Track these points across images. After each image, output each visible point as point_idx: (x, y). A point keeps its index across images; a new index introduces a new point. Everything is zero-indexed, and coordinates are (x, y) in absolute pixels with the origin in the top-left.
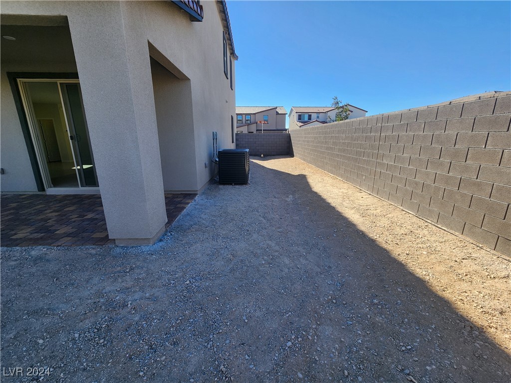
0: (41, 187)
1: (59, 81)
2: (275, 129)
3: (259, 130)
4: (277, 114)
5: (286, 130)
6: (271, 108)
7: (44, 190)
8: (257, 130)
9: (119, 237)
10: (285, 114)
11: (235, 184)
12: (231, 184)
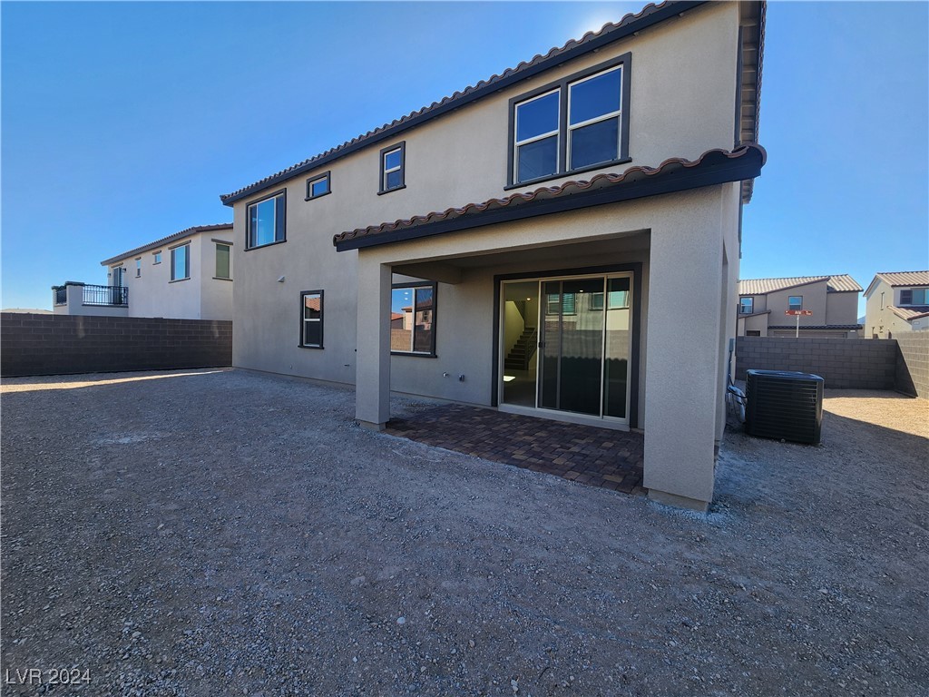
0: (495, 403)
1: (541, 280)
2: (824, 324)
3: (775, 327)
4: (831, 291)
5: (860, 327)
6: (813, 280)
7: (496, 405)
8: (769, 328)
9: (658, 488)
10: (854, 291)
11: (787, 441)
12: (779, 440)
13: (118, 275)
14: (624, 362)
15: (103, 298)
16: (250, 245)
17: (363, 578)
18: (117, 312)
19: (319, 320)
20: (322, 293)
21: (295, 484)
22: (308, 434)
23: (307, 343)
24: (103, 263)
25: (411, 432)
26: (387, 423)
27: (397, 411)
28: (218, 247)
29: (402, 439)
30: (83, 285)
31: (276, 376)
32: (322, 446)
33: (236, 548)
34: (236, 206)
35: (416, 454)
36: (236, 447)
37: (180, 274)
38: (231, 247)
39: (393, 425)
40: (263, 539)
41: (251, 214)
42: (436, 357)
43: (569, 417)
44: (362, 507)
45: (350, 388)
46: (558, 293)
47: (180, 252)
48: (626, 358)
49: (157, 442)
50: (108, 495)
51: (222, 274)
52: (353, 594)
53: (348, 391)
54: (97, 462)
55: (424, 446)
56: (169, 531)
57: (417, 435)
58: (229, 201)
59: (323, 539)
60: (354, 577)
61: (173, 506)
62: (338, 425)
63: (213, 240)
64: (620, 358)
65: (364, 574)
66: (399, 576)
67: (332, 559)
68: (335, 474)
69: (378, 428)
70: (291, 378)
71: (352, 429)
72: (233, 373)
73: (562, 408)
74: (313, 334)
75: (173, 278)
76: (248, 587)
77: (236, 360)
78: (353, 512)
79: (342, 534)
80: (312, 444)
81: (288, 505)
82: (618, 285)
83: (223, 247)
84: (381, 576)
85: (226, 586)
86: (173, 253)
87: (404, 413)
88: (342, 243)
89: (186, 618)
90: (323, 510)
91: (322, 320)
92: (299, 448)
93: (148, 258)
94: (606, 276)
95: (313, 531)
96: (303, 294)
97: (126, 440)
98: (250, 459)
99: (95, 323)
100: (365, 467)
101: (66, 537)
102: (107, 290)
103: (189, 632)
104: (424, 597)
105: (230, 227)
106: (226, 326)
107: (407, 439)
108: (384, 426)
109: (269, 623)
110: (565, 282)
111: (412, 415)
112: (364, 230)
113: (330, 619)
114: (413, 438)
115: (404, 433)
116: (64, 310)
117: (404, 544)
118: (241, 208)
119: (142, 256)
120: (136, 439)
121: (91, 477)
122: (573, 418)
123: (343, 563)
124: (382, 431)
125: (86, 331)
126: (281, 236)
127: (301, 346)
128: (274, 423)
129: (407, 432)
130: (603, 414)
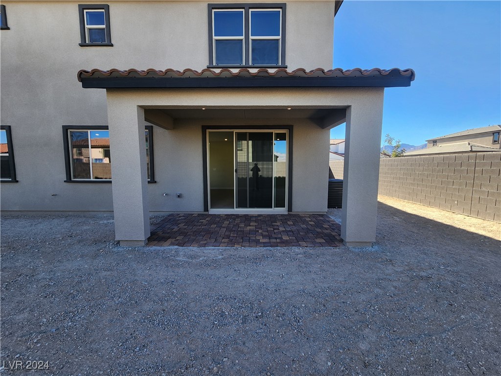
0: (206, 209)
1: (235, 131)
7: (208, 211)
11: (338, 207)
12: (335, 207)
14: (284, 178)
26: (148, 238)
35: (199, 256)
42: (156, 182)
43: (256, 211)
45: (60, 214)
46: (246, 140)
48: (284, 176)
53: (60, 217)
64: (281, 176)
69: (143, 243)
73: (251, 207)
82: (281, 137)
88: (89, 80)
91: (12, 155)
94: (275, 131)
110: (250, 133)
112: (123, 72)
122: (258, 211)
124: (151, 245)
130: (274, 207)
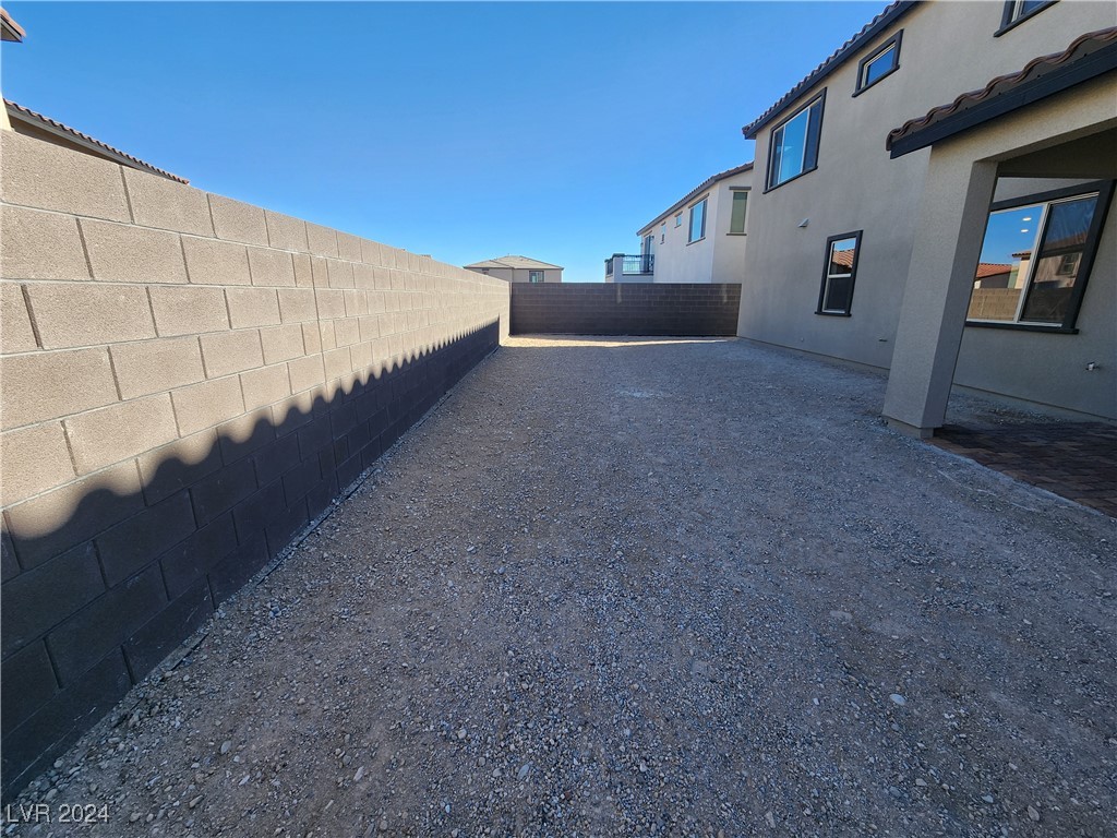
13: (647, 243)
15: (636, 268)
16: (771, 185)
17: (849, 616)
18: (646, 280)
19: (849, 275)
20: (859, 236)
21: (782, 474)
22: (808, 421)
23: (827, 308)
24: (638, 234)
25: (982, 452)
26: (936, 430)
27: (959, 414)
28: (736, 196)
29: (962, 459)
30: (623, 256)
31: (781, 350)
32: (825, 439)
33: (707, 517)
34: (759, 136)
35: (984, 485)
36: (725, 419)
37: (696, 235)
38: (749, 192)
39: (947, 434)
40: (735, 520)
41: (776, 140)
42: (1075, 333)
44: (867, 530)
45: (882, 373)
47: (698, 209)
49: (660, 400)
50: (620, 437)
51: (737, 230)
52: (831, 628)
53: (880, 377)
54: (617, 408)
55: (1005, 479)
56: (655, 480)
57: (995, 459)
58: (751, 133)
59: (803, 547)
60: (836, 609)
61: (663, 461)
62: (853, 417)
63: (731, 188)
65: (852, 612)
66: (908, 642)
67: (810, 575)
68: (835, 478)
69: (918, 434)
70: (801, 354)
71: (873, 428)
72: (738, 342)
74: (838, 294)
75: (690, 240)
76: (711, 559)
77: (741, 329)
78: (852, 531)
79: (830, 551)
80: (811, 434)
81: (769, 494)
83: (740, 194)
84: (877, 627)
85: (692, 548)
86: (692, 211)
87: (976, 421)
88: (901, 143)
89: (656, 559)
90: (810, 514)
91: (854, 276)
92: (794, 435)
93: (671, 220)
95: (792, 533)
96: (831, 241)
97: (638, 395)
98: (737, 435)
99: (630, 288)
100: (884, 481)
101: (590, 460)
102: (639, 259)
103: (656, 573)
104: (947, 692)
105: (748, 168)
106: (735, 289)
107: (969, 461)
108: (931, 433)
109: (725, 603)
111: (990, 426)
112: (948, 107)
113: (793, 638)
114: (984, 462)
115: (968, 451)
116: (612, 280)
117: (928, 605)
118: (765, 137)
119: (667, 220)
120: (645, 395)
121: (611, 420)
123: (824, 584)
124: (925, 439)
125: (622, 296)
126: (811, 163)
127: (819, 312)
128: (770, 402)
129: (974, 450)
